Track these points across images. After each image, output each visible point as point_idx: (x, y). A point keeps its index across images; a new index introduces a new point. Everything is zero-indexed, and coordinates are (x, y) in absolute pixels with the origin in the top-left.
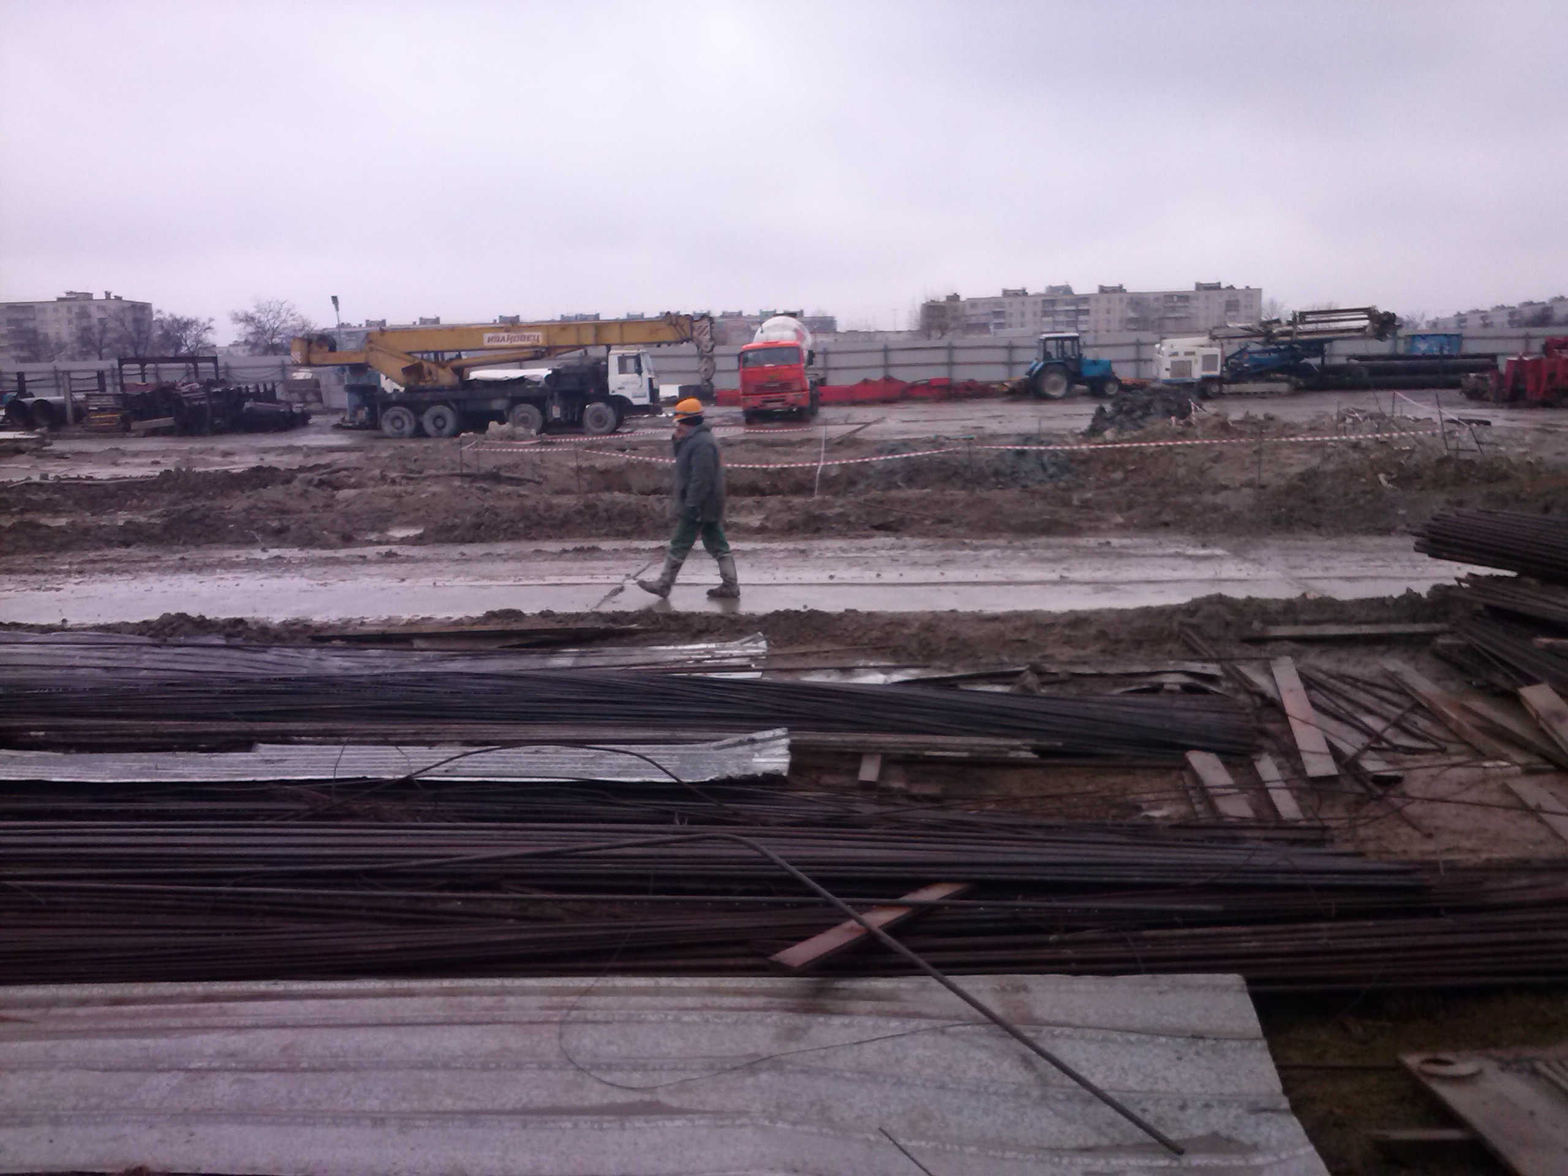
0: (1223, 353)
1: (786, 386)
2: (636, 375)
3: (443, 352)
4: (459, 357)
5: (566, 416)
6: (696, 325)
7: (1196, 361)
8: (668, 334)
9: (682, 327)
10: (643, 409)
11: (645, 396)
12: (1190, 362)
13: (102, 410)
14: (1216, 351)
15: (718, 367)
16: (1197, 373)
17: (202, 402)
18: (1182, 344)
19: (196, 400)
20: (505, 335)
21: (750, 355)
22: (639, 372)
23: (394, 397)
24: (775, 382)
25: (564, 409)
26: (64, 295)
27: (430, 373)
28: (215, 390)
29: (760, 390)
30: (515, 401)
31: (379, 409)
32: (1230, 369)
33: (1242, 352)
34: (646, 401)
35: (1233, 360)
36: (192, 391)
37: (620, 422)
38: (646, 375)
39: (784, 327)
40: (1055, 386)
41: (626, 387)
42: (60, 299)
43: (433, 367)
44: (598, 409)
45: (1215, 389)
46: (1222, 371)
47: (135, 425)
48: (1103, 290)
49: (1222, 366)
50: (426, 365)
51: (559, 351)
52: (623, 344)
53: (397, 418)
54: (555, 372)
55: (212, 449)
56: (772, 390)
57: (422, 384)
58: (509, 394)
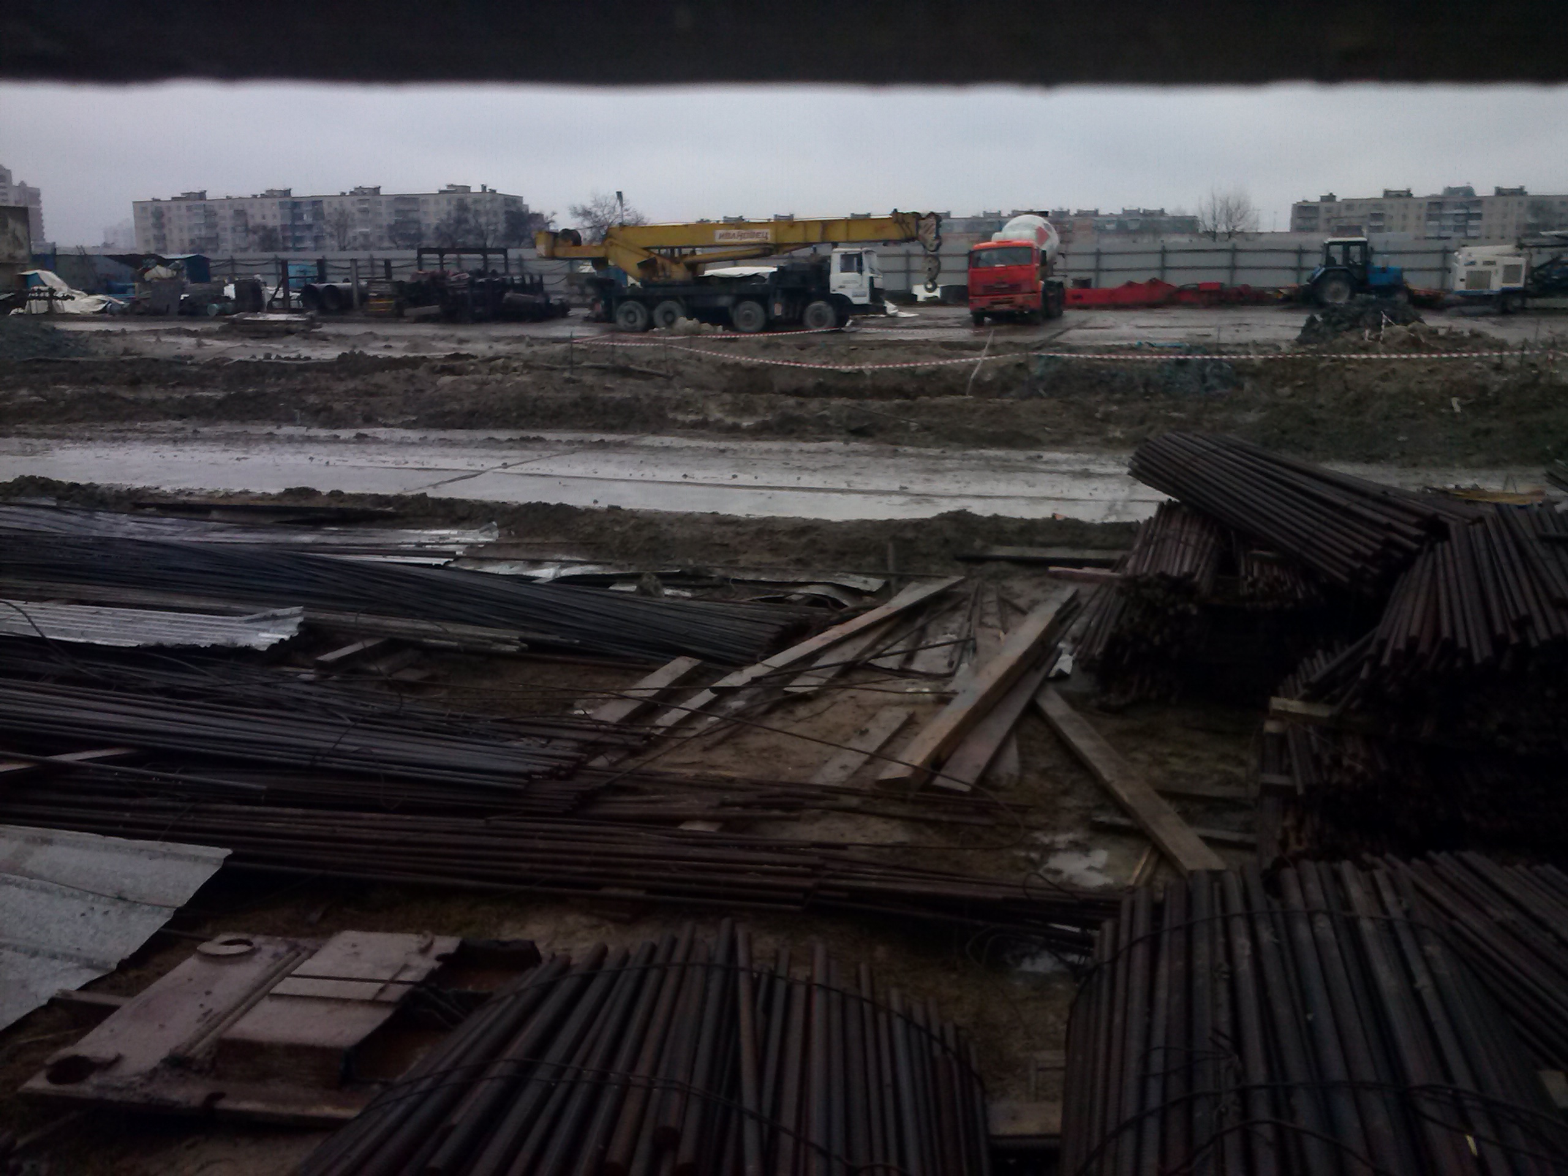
0: (1528, 263)
1: (1015, 288)
2: (856, 274)
3: (680, 248)
4: (693, 253)
5: (787, 314)
6: (922, 223)
7: (1497, 271)
8: (894, 233)
9: (907, 224)
10: (862, 308)
11: (864, 296)
12: (1490, 272)
13: (381, 296)
14: (1521, 261)
15: (944, 267)
16: (1497, 284)
17: (465, 292)
18: (1480, 253)
19: (459, 289)
20: (736, 231)
21: (984, 255)
22: (860, 271)
23: (628, 292)
24: (1004, 283)
25: (786, 308)
26: (445, 188)
27: (664, 269)
28: (481, 280)
29: (989, 291)
30: (741, 298)
31: (614, 303)
32: (1536, 281)
33: (1554, 261)
34: (865, 300)
35: (1542, 272)
36: (459, 280)
37: (841, 321)
38: (867, 274)
39: (1027, 226)
40: (1337, 294)
41: (848, 285)
42: (441, 192)
43: (667, 263)
44: (819, 308)
45: (1517, 302)
46: (1526, 284)
47: (410, 311)
48: (1500, 192)
49: (1526, 277)
50: (659, 261)
51: (787, 248)
52: (850, 242)
53: (630, 312)
54: (780, 269)
55: (452, 336)
56: (1002, 291)
57: (655, 279)
58: (735, 291)
